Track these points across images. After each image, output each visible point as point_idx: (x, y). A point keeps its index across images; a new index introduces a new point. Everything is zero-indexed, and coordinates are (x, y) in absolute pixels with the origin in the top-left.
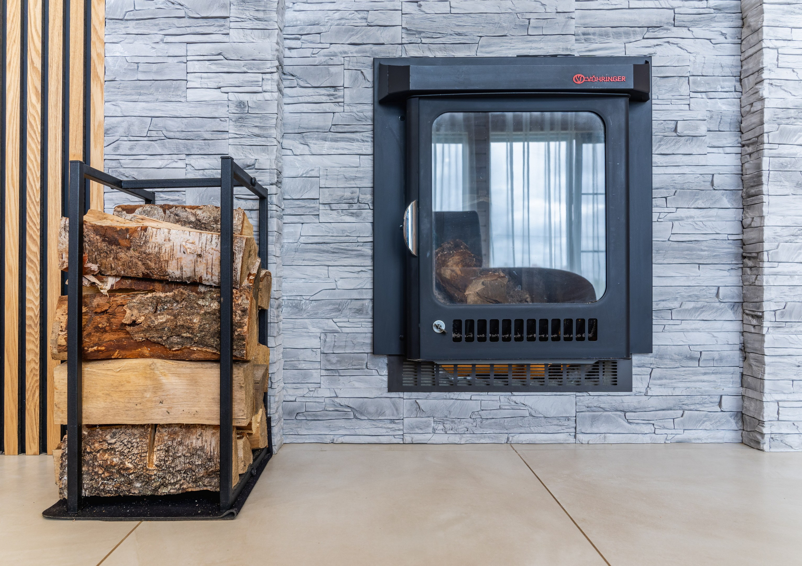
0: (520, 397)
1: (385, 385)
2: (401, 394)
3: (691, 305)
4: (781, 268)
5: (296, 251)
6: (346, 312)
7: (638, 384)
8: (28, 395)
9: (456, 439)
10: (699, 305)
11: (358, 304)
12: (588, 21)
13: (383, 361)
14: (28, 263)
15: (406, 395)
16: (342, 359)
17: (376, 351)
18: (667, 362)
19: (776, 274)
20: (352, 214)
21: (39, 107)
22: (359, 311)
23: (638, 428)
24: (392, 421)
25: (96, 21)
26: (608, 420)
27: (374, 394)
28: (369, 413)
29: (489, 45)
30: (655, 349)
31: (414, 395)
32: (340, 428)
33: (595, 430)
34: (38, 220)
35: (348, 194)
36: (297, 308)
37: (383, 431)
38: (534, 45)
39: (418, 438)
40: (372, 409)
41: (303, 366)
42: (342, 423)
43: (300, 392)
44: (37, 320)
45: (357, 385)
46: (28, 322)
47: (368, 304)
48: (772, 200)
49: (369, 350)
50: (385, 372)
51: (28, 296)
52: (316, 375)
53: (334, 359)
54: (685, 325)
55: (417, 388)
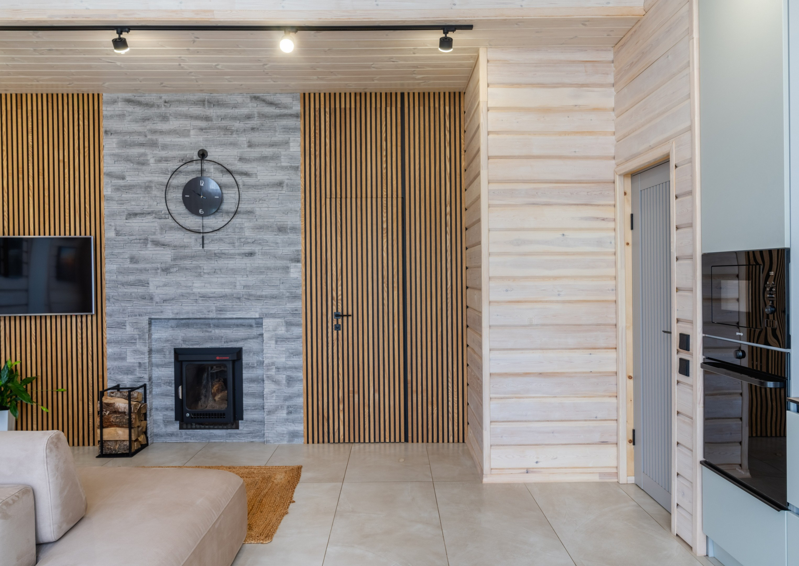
0: (212, 431)
1: (179, 428)
2: (182, 430)
3: (253, 408)
4: (268, 401)
5: (156, 395)
6: (169, 410)
7: (240, 428)
8: (90, 432)
9: (196, 441)
10: (255, 408)
11: (171, 408)
12: (227, 338)
13: (178, 422)
14: (89, 401)
15: (184, 430)
16: (168, 422)
17: (176, 419)
18: (248, 422)
19: (267, 402)
20: (170, 386)
21: (91, 364)
22: (172, 410)
23: (241, 439)
24: (181, 437)
25: (104, 343)
26: (234, 436)
27: (176, 430)
28: (175, 435)
29: (203, 344)
30: (244, 419)
31: (186, 430)
32: (168, 439)
33: (230, 439)
34: (92, 391)
35: (169, 381)
36: (157, 409)
37: (178, 439)
38: (214, 344)
39: (187, 441)
40: (175, 434)
41: (159, 423)
42: (168, 437)
43: (157, 430)
44: (92, 414)
45: (172, 428)
46: (90, 415)
47: (174, 408)
48: (266, 385)
49: (174, 419)
50: (179, 425)
51: (90, 409)
52: (162, 426)
53: (166, 422)
54: (252, 413)
55: (187, 429)
